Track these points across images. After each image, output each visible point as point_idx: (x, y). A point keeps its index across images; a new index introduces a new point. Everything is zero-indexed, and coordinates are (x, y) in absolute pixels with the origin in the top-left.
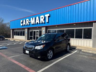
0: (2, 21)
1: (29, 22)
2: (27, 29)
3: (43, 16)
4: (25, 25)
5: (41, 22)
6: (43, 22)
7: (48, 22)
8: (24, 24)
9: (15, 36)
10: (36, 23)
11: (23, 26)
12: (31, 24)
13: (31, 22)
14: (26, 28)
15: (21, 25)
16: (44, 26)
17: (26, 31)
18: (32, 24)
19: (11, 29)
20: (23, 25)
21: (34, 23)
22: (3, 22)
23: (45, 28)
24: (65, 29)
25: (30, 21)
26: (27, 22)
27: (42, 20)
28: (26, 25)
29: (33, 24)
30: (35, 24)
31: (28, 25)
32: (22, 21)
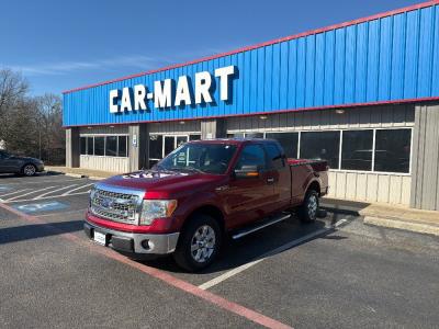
0: (23, 88)
1: (146, 100)
2: (138, 128)
3: (206, 76)
4: (130, 109)
5: (198, 100)
6: (208, 99)
7: (226, 98)
8: (126, 108)
9: (83, 158)
10: (177, 103)
11: (119, 113)
12: (156, 106)
13: (153, 99)
14: (132, 124)
15: (114, 109)
16: (210, 116)
17: (134, 135)
18: (161, 109)
19: (68, 128)
20: (122, 110)
21: (169, 104)
22: (27, 95)
23: (214, 124)
24: (299, 129)
25: (150, 96)
26: (139, 99)
27: (202, 91)
28: (134, 112)
29: (163, 105)
30: (173, 107)
31: (141, 111)
32: (114, 94)
